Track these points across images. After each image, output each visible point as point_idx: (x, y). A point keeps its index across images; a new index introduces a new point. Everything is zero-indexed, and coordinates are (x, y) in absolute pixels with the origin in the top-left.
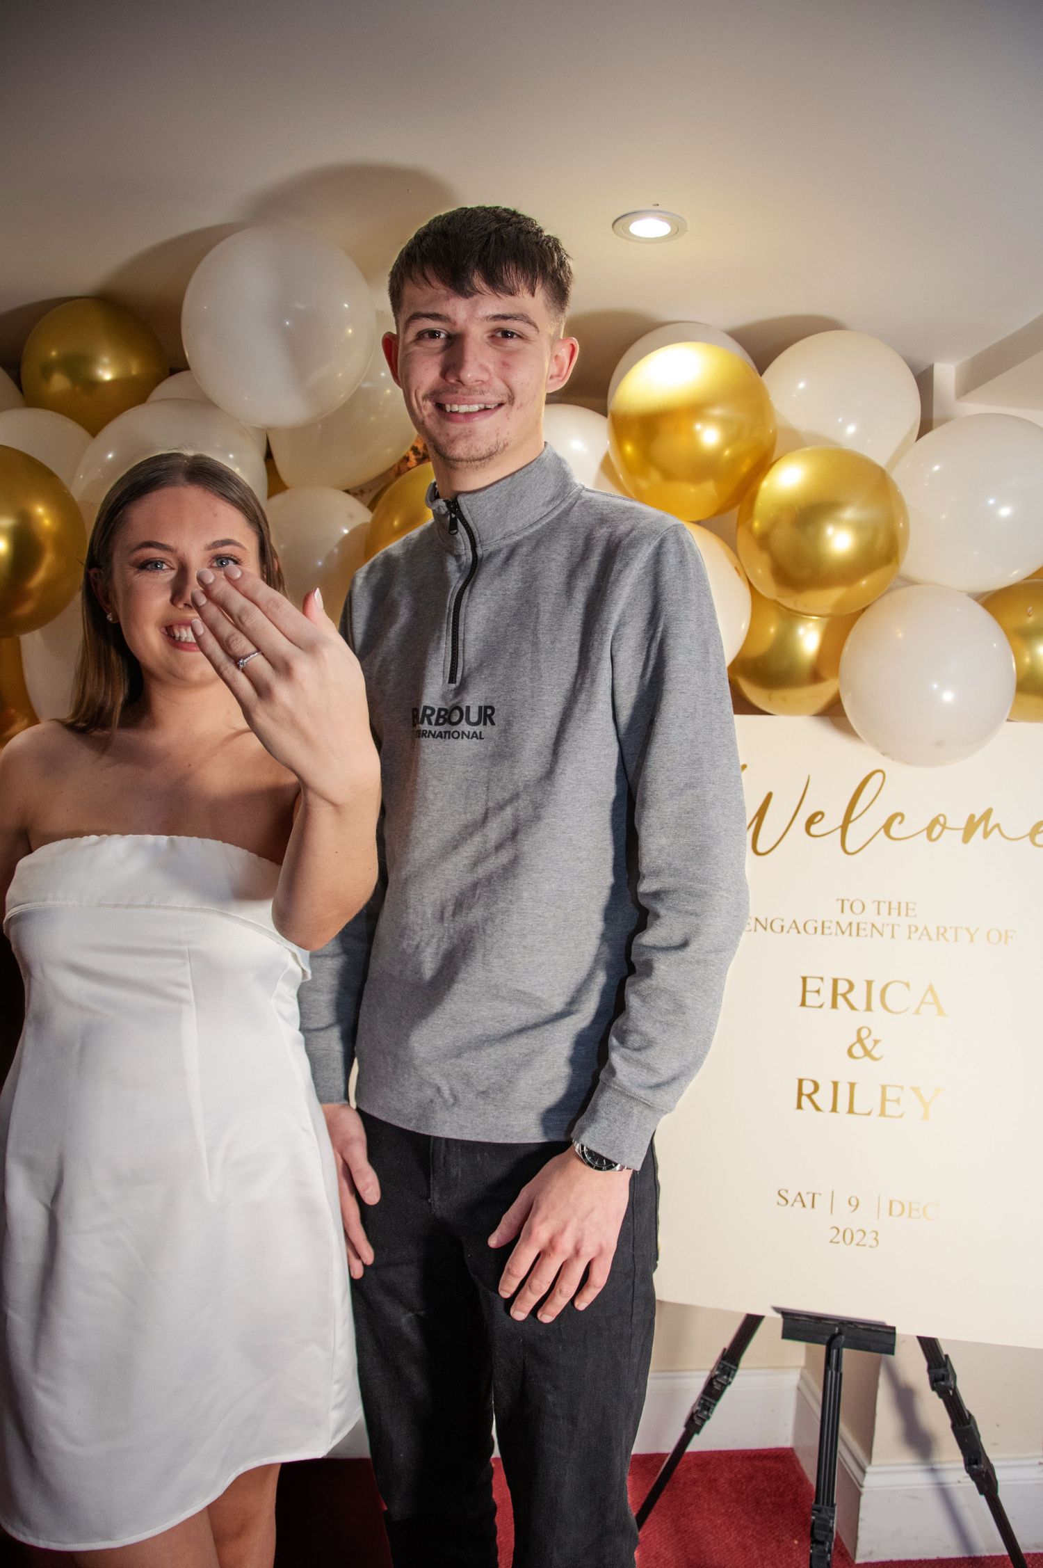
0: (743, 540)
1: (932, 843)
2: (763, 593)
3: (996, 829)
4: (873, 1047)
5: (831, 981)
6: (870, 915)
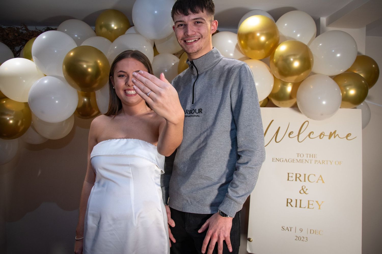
0: (271, 64)
1: (321, 139)
2: (277, 77)
3: (337, 136)
4: (306, 191)
5: (295, 174)
6: (305, 158)
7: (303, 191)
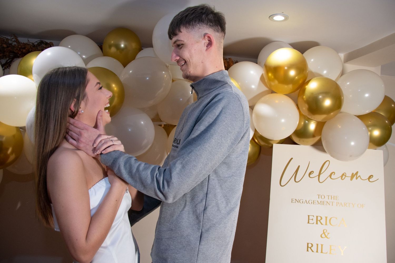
0: (300, 100)
1: (342, 180)
3: (359, 177)
4: (328, 235)
5: (316, 217)
6: (326, 199)
7: (324, 235)
